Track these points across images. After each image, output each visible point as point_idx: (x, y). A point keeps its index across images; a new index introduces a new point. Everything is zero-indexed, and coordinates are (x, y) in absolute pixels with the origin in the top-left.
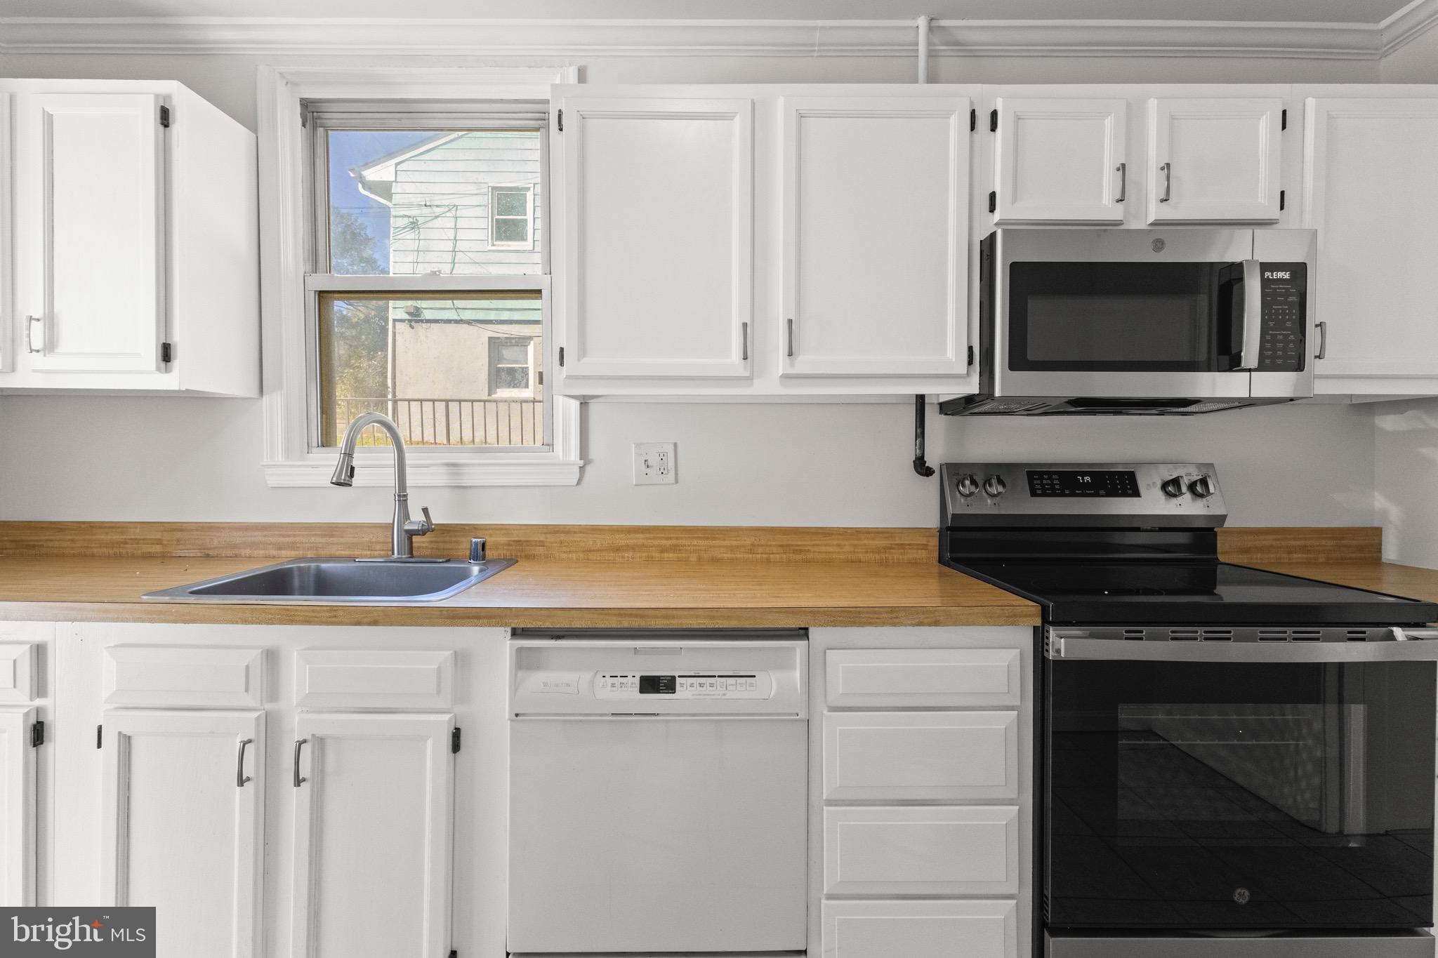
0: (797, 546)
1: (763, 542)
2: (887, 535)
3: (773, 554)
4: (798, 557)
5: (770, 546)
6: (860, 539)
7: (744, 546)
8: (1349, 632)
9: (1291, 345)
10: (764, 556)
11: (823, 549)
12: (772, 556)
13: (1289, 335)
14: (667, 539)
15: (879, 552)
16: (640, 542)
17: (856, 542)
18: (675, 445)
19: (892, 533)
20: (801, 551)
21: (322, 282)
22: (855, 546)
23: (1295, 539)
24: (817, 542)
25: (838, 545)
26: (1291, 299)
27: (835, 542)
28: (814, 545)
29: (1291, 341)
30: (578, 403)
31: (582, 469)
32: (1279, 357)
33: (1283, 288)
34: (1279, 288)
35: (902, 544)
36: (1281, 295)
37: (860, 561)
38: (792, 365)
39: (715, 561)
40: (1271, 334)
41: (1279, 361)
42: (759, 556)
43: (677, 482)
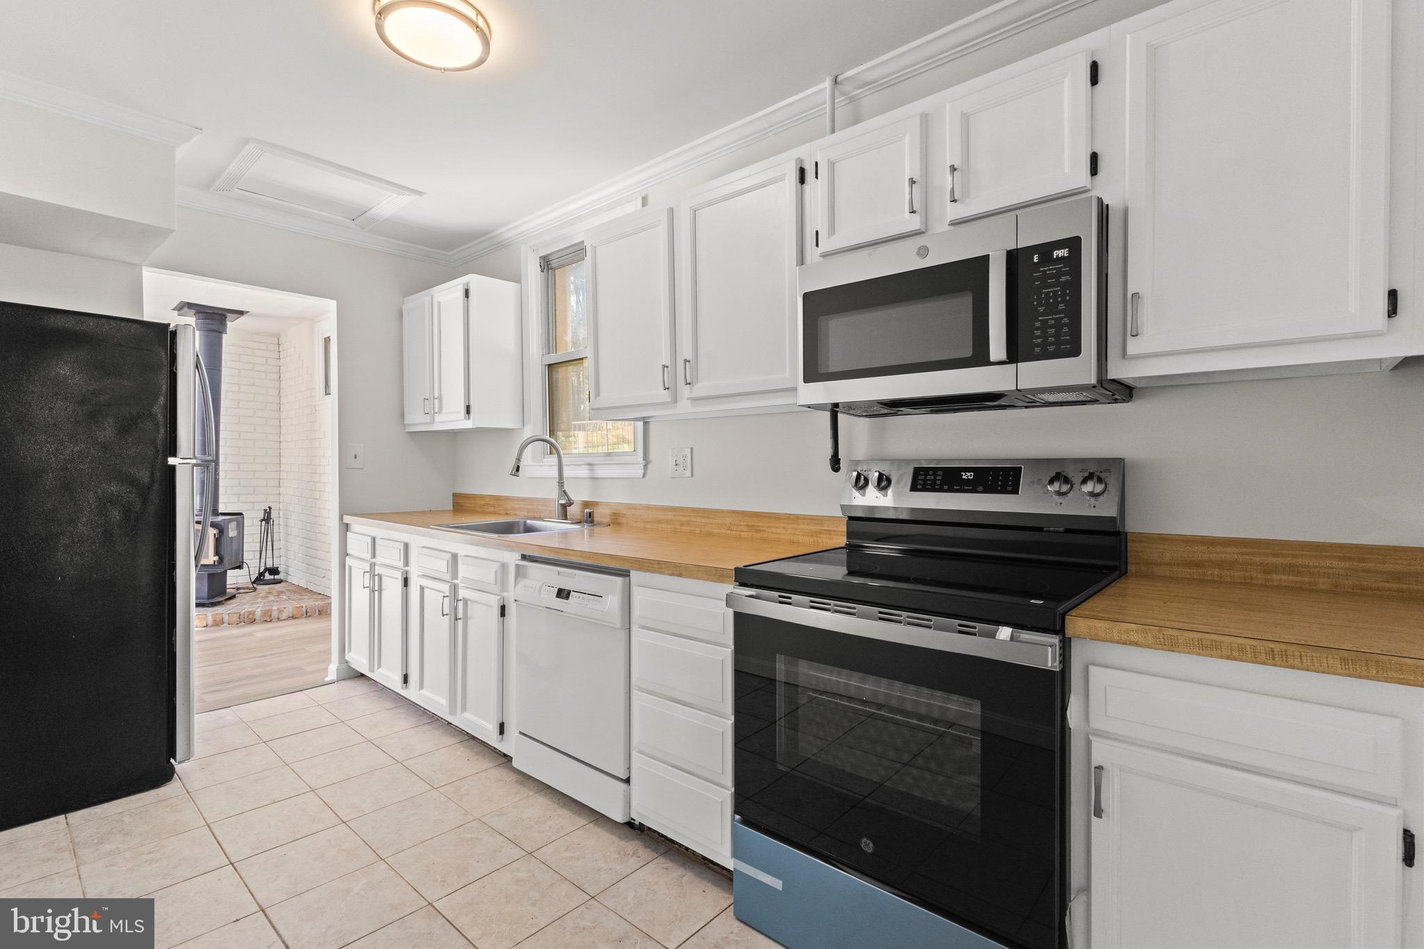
0: (758, 526)
1: (737, 522)
2: (817, 522)
3: (743, 531)
4: (759, 535)
5: (741, 525)
6: (798, 524)
7: (726, 524)
8: (960, 625)
9: (1065, 329)
10: (738, 533)
11: (774, 530)
12: (742, 533)
13: (1062, 318)
14: (684, 516)
15: (812, 536)
16: (670, 517)
17: (795, 526)
18: (692, 449)
19: (822, 520)
20: (760, 531)
21: (553, 358)
22: (796, 529)
23: (1274, 555)
24: (771, 525)
25: (784, 528)
26: (1063, 279)
27: (783, 525)
28: (768, 527)
29: (1065, 325)
30: (642, 423)
31: (645, 466)
32: (1051, 344)
33: (1054, 269)
34: (1049, 270)
35: (829, 530)
36: (1051, 276)
37: (799, 542)
38: (691, 391)
39: (710, 534)
40: (1041, 320)
41: (1052, 348)
42: (734, 532)
43: (692, 476)
